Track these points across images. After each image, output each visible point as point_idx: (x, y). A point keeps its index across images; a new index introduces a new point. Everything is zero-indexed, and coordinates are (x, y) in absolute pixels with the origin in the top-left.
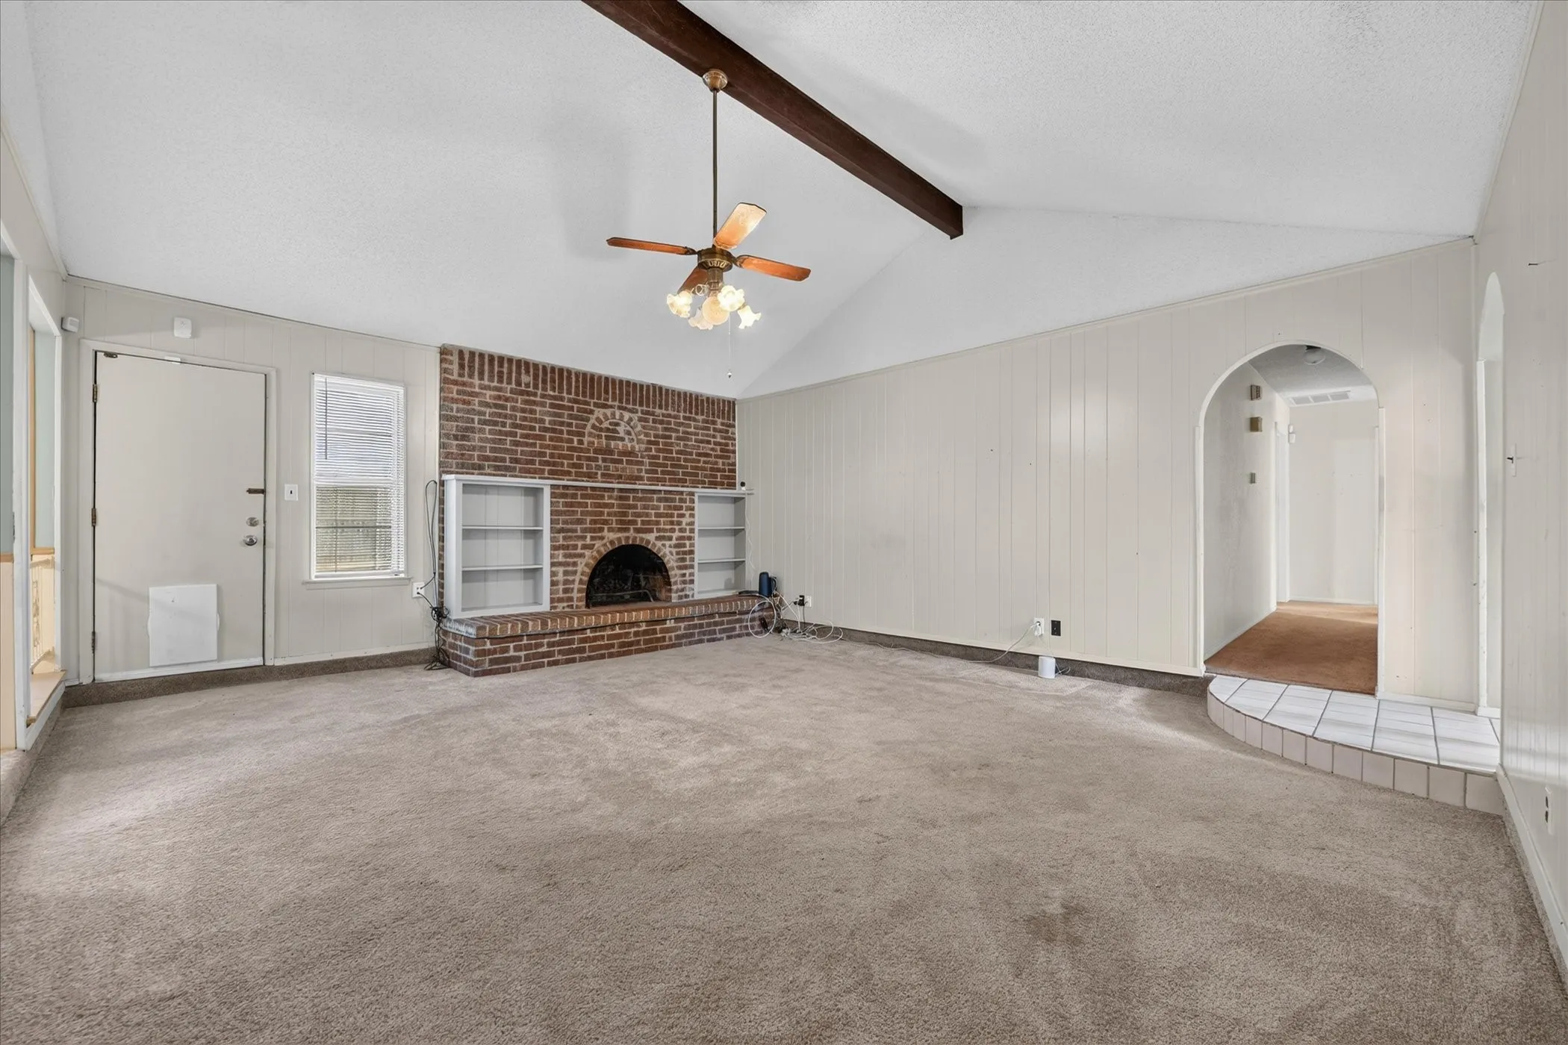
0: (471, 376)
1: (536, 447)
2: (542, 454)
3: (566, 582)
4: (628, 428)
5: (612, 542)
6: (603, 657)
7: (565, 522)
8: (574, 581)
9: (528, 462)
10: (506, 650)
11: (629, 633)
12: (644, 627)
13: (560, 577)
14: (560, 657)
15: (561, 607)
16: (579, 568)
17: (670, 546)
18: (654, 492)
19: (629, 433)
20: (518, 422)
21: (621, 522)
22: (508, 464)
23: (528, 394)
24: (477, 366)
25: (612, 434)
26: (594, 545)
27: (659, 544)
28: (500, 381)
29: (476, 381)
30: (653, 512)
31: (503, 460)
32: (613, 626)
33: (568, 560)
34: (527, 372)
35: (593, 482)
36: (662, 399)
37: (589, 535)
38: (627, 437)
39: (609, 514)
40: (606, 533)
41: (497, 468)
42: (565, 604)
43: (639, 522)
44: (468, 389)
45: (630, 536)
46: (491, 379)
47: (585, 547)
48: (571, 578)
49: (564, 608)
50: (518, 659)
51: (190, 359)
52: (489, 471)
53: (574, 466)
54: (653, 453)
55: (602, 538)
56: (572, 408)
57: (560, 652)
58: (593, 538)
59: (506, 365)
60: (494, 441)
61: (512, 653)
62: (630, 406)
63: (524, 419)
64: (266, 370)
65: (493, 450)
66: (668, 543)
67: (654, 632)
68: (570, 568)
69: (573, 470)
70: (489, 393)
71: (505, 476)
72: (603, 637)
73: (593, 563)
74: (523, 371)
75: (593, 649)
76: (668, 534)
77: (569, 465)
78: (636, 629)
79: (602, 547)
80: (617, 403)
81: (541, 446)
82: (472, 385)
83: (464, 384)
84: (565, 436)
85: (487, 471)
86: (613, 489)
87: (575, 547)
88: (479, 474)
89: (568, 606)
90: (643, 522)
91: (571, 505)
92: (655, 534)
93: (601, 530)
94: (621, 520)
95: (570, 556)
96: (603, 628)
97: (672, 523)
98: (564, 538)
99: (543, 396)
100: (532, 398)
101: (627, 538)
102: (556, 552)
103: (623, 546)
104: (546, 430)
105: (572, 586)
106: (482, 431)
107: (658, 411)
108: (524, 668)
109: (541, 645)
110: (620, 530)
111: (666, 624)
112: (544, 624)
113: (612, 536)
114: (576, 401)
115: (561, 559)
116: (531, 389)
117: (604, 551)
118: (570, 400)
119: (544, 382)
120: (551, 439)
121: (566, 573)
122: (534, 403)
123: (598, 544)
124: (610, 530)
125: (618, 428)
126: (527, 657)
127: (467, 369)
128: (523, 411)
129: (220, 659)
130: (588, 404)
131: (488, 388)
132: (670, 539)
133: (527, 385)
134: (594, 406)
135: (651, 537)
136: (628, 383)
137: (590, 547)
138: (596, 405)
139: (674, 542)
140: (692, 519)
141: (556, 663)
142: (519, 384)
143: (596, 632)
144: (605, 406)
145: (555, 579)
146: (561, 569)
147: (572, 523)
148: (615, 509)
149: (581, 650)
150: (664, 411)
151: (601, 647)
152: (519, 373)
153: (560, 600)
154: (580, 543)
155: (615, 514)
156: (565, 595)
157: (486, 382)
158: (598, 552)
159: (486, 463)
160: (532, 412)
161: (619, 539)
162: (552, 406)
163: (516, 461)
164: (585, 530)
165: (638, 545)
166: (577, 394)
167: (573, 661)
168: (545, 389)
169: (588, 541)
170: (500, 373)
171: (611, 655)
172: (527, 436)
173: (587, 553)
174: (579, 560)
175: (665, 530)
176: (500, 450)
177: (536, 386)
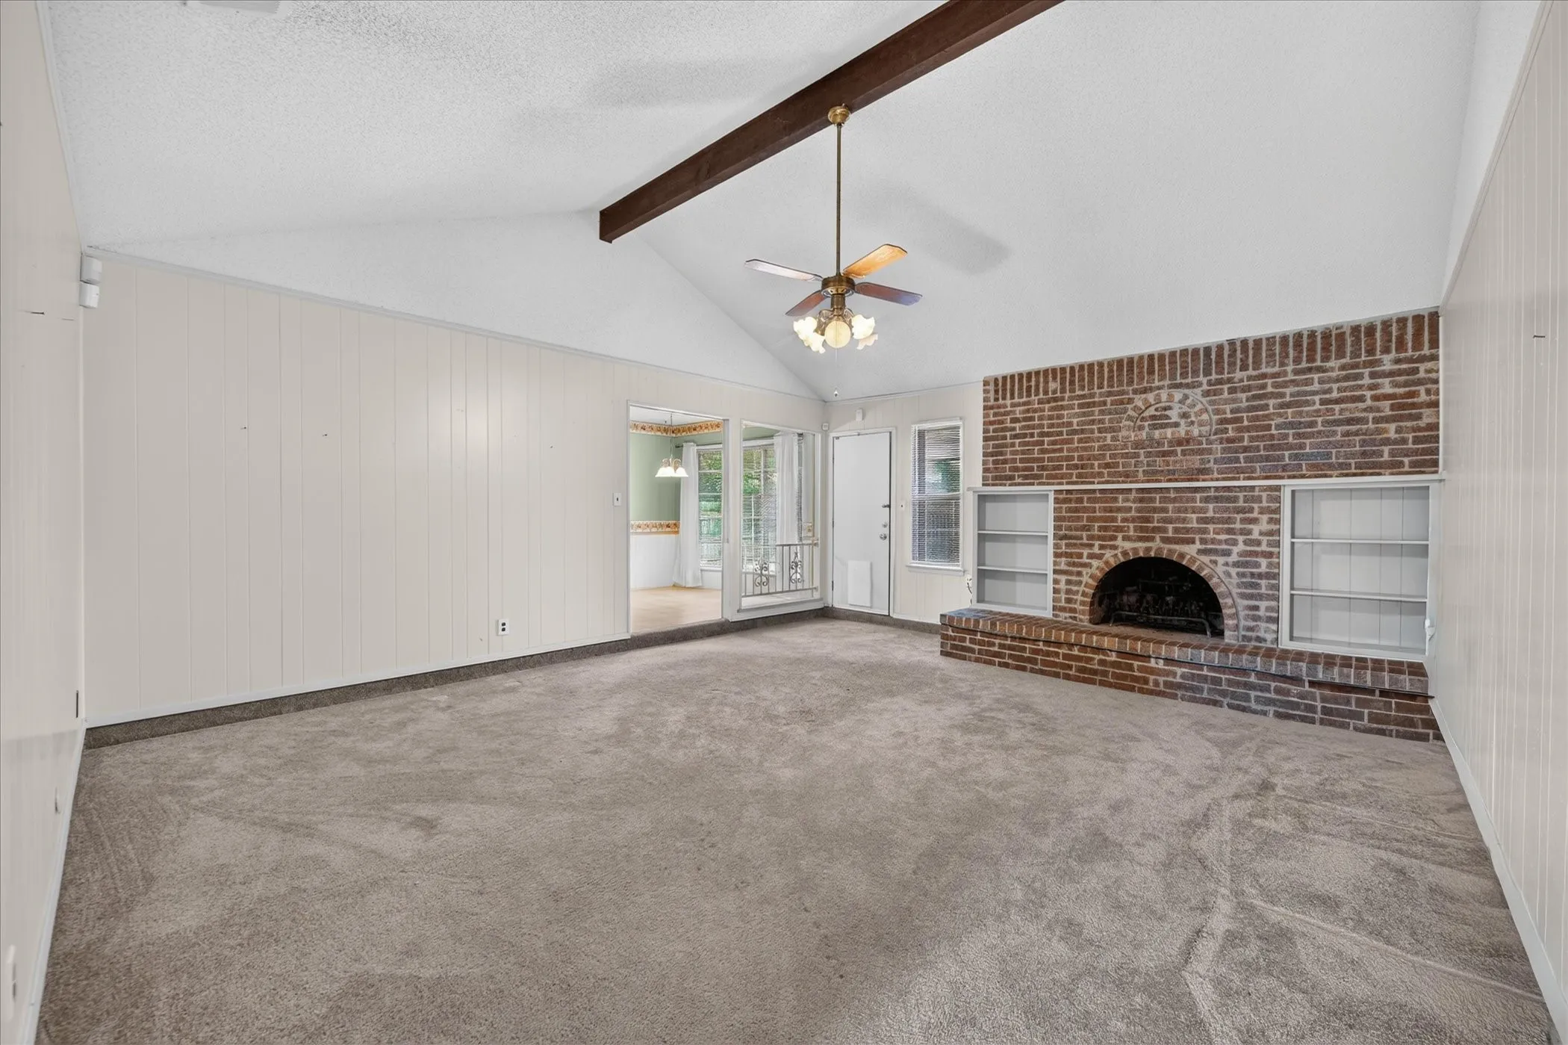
0: (1004, 398)
1: (1063, 452)
2: (1070, 458)
3: (1068, 592)
4: (1185, 409)
5: (1125, 553)
6: (1056, 675)
7: (1069, 528)
8: (1078, 591)
9: (1055, 468)
10: (963, 640)
11: (1093, 659)
12: (1113, 657)
13: (1062, 586)
14: (1010, 661)
15: (1063, 616)
16: (1085, 579)
17: (1226, 564)
18: (1196, 490)
19: (1185, 415)
20: (1046, 430)
21: (1142, 529)
22: (1035, 472)
23: (1055, 400)
24: (1008, 387)
25: (1160, 421)
26: (1104, 554)
27: (1206, 559)
28: (1029, 395)
29: (1008, 402)
30: (1194, 516)
31: (1032, 469)
32: (1071, 646)
33: (1071, 568)
34: (1054, 378)
35: (1131, 482)
36: (1247, 357)
37: (1097, 543)
38: (1182, 422)
39: (1125, 520)
40: (1119, 542)
41: (1026, 477)
42: (1068, 615)
43: (1170, 530)
44: (1002, 410)
45: (1156, 547)
46: (1021, 396)
47: (1091, 556)
48: (1075, 588)
49: (1066, 618)
50: (972, 651)
51: (863, 432)
52: (1020, 481)
53: (1107, 466)
54: (1231, 434)
55: (1115, 547)
56: (1105, 403)
57: (1011, 656)
58: (1102, 547)
59: (1033, 379)
60: (1023, 452)
61: (967, 644)
62: (1189, 380)
63: (1052, 426)
64: (890, 429)
65: (1022, 461)
66: (1221, 560)
67: (1130, 667)
68: (1074, 578)
69: (1105, 471)
70: (1018, 409)
71: (1033, 484)
72: (1057, 654)
73: (1099, 575)
74: (1051, 379)
75: (1045, 663)
76: (1224, 547)
77: (1100, 466)
78: (1102, 657)
79: (1112, 558)
80: (1167, 382)
81: (1068, 450)
82: (1005, 406)
83: (999, 407)
84: (1097, 434)
85: (1018, 481)
86: (1131, 490)
87: (1080, 556)
88: (1010, 485)
89: (1071, 617)
90: (1176, 530)
91: (1076, 510)
92: (1198, 546)
93: (1115, 538)
94: (1141, 527)
95: (1074, 564)
96: (1058, 644)
97: (1230, 531)
98: (1067, 545)
99: (1071, 398)
100: (1060, 403)
101: (1148, 549)
102: (1058, 560)
103: (1141, 558)
104: (1075, 432)
105: (1075, 597)
106: (1013, 445)
107: (1239, 375)
108: (977, 660)
109: (993, 645)
110: (1141, 539)
111: (1149, 662)
112: (993, 624)
113: (1128, 545)
114: (1110, 394)
115: (1063, 567)
116: (1058, 394)
117: (1113, 563)
118: (1101, 395)
119: (1072, 382)
120: (1080, 441)
121: (1068, 582)
122: (1062, 408)
123: (1108, 554)
124: (1125, 538)
125: (1167, 413)
126: (980, 652)
127: (1000, 393)
128: (1050, 418)
129: (871, 607)
130: (1123, 393)
131: (1018, 405)
132: (1227, 553)
133: (1055, 392)
134: (1133, 394)
135: (1191, 550)
136: (1184, 352)
137: (1099, 557)
138: (1135, 392)
139: (1234, 558)
140: (1275, 527)
141: (1006, 665)
142: (1046, 392)
143: (1049, 646)
144: (1145, 391)
145: (1057, 586)
146: (1063, 578)
147: (1077, 529)
148: (1133, 513)
149: (1033, 661)
150: (1251, 372)
151: (1055, 664)
152: (1046, 382)
153: (1063, 609)
154: (1086, 552)
155: (1133, 520)
156: (1067, 605)
157: (1016, 400)
158: (1107, 563)
159: (1016, 474)
160: (1059, 417)
161: (1135, 550)
162: (1081, 406)
163: (1043, 468)
164: (1091, 538)
165: (1165, 559)
166: (1111, 386)
167: (1024, 669)
168: (1072, 391)
169: (1096, 550)
170: (1029, 388)
171: (1067, 677)
172: (1054, 443)
173: (1095, 563)
174: (1084, 571)
175: (1213, 541)
176: (1028, 460)
177: (1063, 391)
